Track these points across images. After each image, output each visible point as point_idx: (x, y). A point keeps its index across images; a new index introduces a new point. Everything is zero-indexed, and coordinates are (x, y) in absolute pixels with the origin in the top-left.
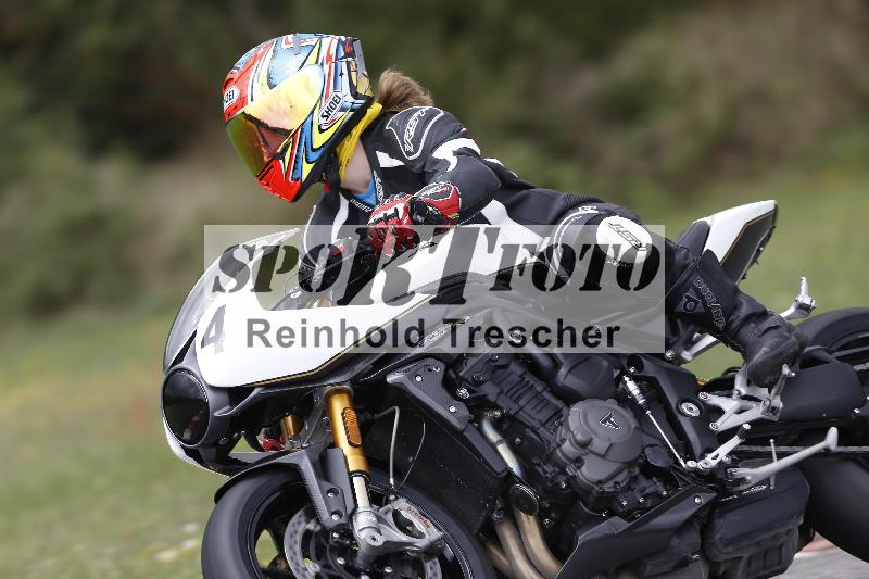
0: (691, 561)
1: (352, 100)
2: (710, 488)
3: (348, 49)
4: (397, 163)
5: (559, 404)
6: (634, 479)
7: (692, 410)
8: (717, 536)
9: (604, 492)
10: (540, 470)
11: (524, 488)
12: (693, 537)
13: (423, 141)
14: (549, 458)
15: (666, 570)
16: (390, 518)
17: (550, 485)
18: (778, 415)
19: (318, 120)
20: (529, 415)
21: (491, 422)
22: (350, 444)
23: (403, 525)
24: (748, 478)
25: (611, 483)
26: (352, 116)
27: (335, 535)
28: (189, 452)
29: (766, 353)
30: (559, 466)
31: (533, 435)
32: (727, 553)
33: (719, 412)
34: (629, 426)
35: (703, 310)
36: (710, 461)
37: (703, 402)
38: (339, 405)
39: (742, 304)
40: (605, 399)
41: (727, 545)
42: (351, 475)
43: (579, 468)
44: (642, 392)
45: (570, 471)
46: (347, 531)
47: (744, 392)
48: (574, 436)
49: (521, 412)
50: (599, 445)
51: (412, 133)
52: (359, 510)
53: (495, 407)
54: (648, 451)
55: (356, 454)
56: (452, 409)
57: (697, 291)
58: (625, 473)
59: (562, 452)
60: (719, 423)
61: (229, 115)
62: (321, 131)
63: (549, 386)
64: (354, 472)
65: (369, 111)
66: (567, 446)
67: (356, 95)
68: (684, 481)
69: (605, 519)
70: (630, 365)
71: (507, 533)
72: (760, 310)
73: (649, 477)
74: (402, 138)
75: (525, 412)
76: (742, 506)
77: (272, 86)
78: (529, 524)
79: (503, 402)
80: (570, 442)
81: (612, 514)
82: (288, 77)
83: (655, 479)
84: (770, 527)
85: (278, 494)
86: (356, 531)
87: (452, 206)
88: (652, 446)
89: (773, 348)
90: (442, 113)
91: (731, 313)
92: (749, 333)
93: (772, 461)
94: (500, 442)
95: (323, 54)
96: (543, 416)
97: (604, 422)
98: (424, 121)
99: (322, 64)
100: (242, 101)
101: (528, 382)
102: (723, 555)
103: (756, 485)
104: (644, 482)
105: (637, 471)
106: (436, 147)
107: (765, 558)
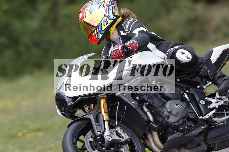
0: (201, 144)
1: (113, 17)
2: (207, 124)
3: (112, 3)
4: (125, 34)
5: (165, 101)
6: (185, 122)
7: (202, 102)
8: (209, 137)
9: (175, 125)
10: (158, 119)
11: (153, 124)
12: (202, 137)
13: (131, 28)
14: (161, 116)
15: (194, 147)
16: (115, 133)
17: (161, 123)
18: (227, 103)
19: (103, 22)
20: (156, 104)
21: (146, 106)
22: (105, 112)
23: (118, 135)
24: (218, 121)
25: (177, 123)
26: (113, 21)
27: (99, 138)
28: (63, 114)
29: (223, 87)
30: (163, 118)
31: (157, 110)
32: (212, 142)
33: (211, 103)
34: (183, 107)
35: (207, 75)
36: (207, 117)
37: (206, 100)
38: (103, 101)
39: (218, 73)
40: (177, 100)
41: (212, 140)
42: (104, 121)
43: (169, 119)
44: (189, 97)
45: (166, 120)
46: (102, 137)
47: (218, 97)
48: (167, 110)
49: (154, 103)
50: (174, 112)
51: (128, 26)
52: (106, 131)
53: (147, 102)
54: (189, 114)
55: (106, 115)
56: (133, 103)
57: (205, 70)
58: (182, 120)
59: (164, 115)
60: (210, 106)
61: (80, 21)
62: (104, 25)
63: (163, 96)
64: (105, 120)
65: (118, 20)
66: (165, 113)
67: (114, 15)
68: (199, 122)
69: (176, 132)
70: (186, 90)
71: (150, 136)
72: (223, 75)
73: (189, 121)
74: (125, 27)
75: (155, 103)
76: (216, 129)
77: (91, 13)
78: (155, 134)
79: (149, 100)
80: (166, 112)
81: (178, 131)
82: (95, 11)
83: (191, 122)
84: (224, 134)
85: (85, 126)
86: (105, 136)
87: (135, 47)
88: (190, 112)
89: (225, 85)
90: (137, 20)
91: (215, 76)
92: (219, 81)
93: (225, 116)
94: (148, 111)
95: (105, 4)
96: (160, 104)
97: (176, 106)
98: (131, 23)
99: (105, 7)
100: (83, 18)
101: (157, 95)
102: (211, 142)
103: (220, 123)
104: (188, 122)
105: (185, 119)
106: (134, 30)
107: (224, 142)
